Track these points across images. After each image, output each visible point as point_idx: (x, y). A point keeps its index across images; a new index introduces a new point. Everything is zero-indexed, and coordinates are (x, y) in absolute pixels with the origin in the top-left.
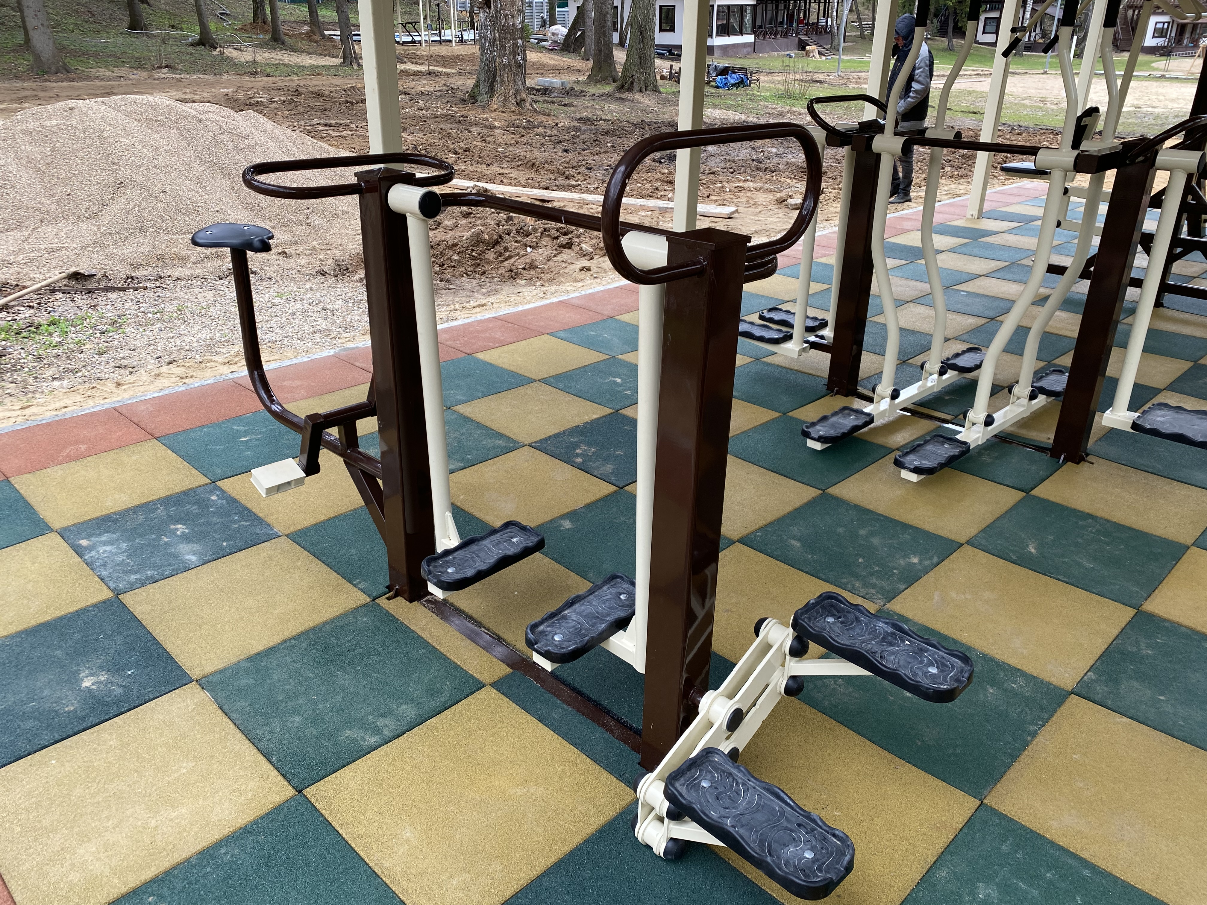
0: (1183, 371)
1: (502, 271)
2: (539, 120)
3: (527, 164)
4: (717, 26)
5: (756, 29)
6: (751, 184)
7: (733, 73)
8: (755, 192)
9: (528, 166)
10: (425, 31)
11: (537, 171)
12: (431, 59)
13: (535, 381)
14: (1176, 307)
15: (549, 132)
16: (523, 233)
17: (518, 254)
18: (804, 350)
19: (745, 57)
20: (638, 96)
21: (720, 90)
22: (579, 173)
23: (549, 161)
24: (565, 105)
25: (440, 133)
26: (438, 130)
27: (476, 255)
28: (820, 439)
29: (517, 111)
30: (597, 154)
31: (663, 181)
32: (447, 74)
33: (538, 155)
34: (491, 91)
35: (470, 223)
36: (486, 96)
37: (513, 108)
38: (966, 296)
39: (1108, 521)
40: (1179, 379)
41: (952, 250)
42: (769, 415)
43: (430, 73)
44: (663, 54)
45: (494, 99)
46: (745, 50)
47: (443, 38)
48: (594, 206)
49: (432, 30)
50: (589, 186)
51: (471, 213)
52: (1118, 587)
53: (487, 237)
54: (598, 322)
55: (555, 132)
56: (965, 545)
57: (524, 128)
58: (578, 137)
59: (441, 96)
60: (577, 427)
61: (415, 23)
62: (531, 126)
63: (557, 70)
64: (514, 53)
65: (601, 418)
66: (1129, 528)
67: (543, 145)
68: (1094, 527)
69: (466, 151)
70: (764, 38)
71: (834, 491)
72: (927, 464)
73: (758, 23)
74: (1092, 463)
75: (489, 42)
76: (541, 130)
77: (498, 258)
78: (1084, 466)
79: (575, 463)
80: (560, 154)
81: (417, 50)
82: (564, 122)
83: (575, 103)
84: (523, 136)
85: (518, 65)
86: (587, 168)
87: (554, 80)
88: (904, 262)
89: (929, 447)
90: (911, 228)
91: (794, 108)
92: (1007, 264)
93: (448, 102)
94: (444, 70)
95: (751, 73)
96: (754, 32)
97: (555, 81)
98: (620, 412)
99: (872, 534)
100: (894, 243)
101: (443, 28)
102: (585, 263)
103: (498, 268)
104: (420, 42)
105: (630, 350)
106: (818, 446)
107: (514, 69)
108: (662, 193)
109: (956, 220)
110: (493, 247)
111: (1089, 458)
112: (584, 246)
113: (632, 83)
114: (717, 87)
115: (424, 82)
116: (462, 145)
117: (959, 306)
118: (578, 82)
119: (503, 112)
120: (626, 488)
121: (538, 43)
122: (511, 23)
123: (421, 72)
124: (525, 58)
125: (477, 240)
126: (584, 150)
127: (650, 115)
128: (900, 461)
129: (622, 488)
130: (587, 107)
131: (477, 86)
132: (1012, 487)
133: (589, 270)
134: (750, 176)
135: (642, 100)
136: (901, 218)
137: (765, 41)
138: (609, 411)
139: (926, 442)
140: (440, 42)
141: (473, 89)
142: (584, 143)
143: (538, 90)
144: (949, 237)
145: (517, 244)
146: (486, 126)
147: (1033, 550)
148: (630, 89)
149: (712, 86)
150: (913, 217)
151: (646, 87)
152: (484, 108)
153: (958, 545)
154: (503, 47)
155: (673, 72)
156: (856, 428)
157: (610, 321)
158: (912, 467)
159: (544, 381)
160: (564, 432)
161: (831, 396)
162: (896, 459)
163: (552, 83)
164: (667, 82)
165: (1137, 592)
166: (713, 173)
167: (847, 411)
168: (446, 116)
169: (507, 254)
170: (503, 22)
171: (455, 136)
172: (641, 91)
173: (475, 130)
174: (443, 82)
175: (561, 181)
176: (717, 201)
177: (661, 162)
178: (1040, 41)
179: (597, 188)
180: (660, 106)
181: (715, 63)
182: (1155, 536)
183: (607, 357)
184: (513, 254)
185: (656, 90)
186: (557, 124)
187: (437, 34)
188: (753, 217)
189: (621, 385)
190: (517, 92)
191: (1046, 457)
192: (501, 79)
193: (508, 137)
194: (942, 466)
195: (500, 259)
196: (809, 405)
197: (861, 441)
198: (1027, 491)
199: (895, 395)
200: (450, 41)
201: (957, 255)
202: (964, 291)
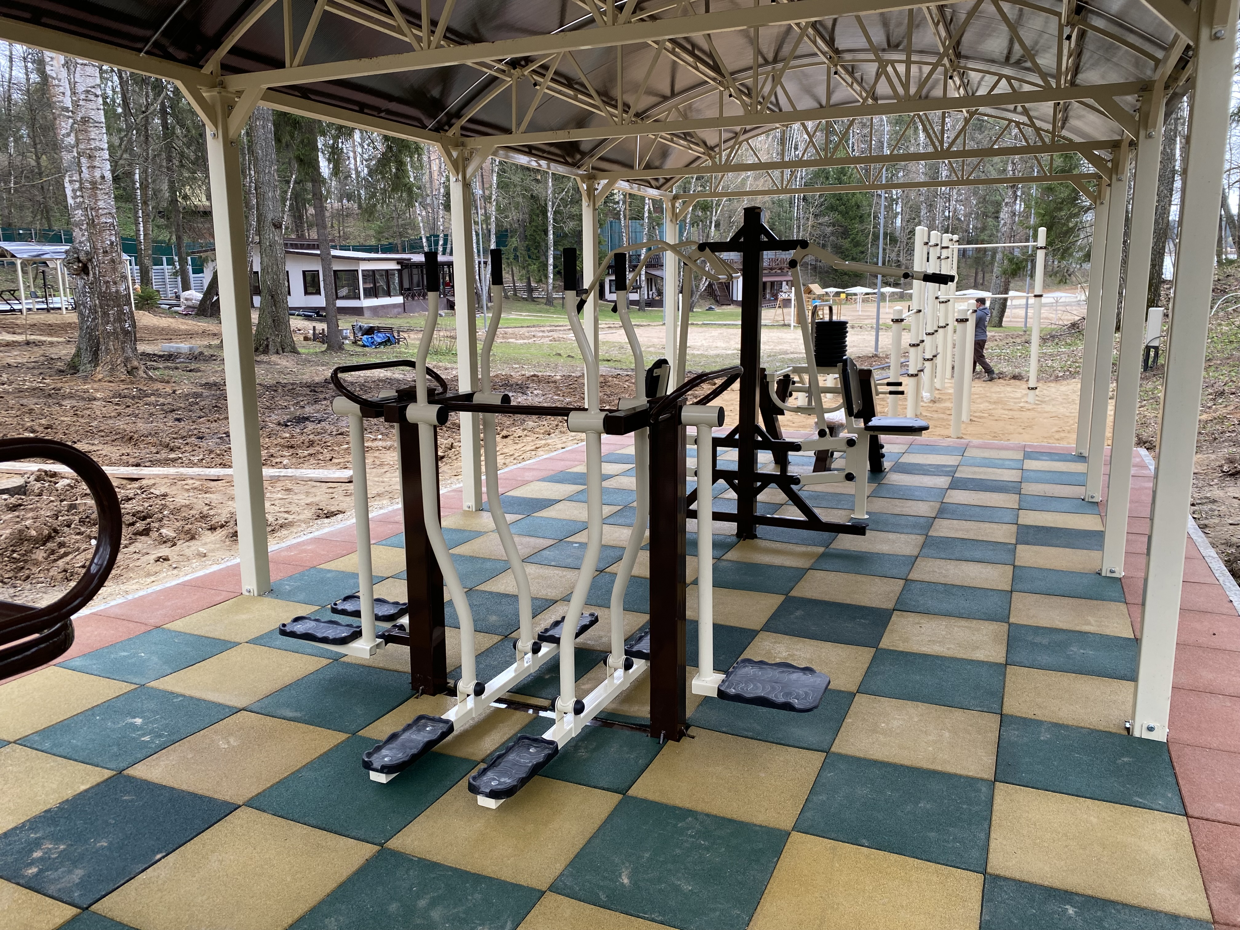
0: (775, 607)
1: (53, 572)
2: (155, 388)
3: (123, 438)
4: (364, 289)
5: (403, 291)
6: (380, 443)
7: (379, 332)
8: (384, 451)
9: (124, 440)
10: (26, 298)
11: (135, 445)
12: (33, 327)
13: (10, 743)
14: (768, 537)
15: (162, 400)
16: (89, 522)
17: (78, 549)
18: (378, 646)
19: (396, 317)
20: (274, 358)
21: (367, 349)
22: (187, 444)
23: (153, 433)
24: (190, 371)
25: (19, 409)
26: (17, 406)
27: (18, 557)
28: (384, 769)
29: (128, 380)
30: (215, 421)
31: (283, 446)
32: (51, 343)
33: (142, 426)
34: (95, 360)
35: (18, 517)
36: (89, 366)
37: (123, 377)
38: (578, 547)
39: (708, 815)
40: (774, 617)
41: (570, 499)
42: (336, 738)
43: (28, 343)
44: (311, 316)
45: (98, 369)
46: (396, 310)
47: (51, 306)
48: (191, 482)
49: (38, 297)
50: (192, 458)
51: (20, 505)
52: (718, 913)
53: (34, 533)
54: (137, 637)
55: (170, 400)
56: (548, 893)
57: (134, 397)
58: (197, 403)
59: (34, 368)
60: (48, 811)
61: (14, 291)
62: (143, 395)
63: (190, 335)
64: (120, 319)
65: (92, 788)
66: (731, 821)
67: (151, 414)
68: (694, 828)
69: (47, 428)
70: (413, 299)
71: (395, 843)
72: (507, 781)
73: (406, 285)
74: (693, 737)
75: (90, 310)
76: (153, 398)
77: (49, 556)
78: (685, 740)
79: (24, 877)
80: (170, 424)
81: (17, 319)
82: (185, 388)
83: (203, 368)
84: (129, 406)
85: (126, 333)
86: (199, 438)
87: (182, 345)
88: (521, 517)
89: (512, 757)
90: (531, 479)
91: (441, 364)
92: (619, 508)
93: (41, 373)
94: (49, 339)
95: (398, 332)
96: (402, 294)
97: (184, 346)
98: (125, 772)
99: (433, 903)
100: (513, 497)
101: (50, 295)
102: (164, 551)
103: (48, 570)
104: (20, 311)
105: (169, 671)
106: (382, 778)
107: (121, 337)
108: (278, 460)
109: (576, 466)
110: (44, 544)
111: (692, 731)
112: (164, 531)
113: (267, 346)
114: (364, 346)
115: (16, 353)
116: (43, 421)
117: (569, 560)
118: (210, 346)
119: (110, 382)
120: (93, 907)
121: (169, 308)
122: (114, 290)
123: (17, 342)
124: (134, 325)
125: (20, 538)
126: (200, 418)
127: (288, 376)
128: (474, 786)
129: (87, 908)
130: (217, 371)
131: (78, 356)
132: (608, 790)
133: (166, 559)
134: (382, 434)
135: (279, 361)
136: (524, 469)
137: (414, 302)
138: (107, 774)
139: (509, 750)
140: (48, 310)
141: (72, 359)
142: (201, 410)
143: (160, 356)
144: (567, 485)
145: (78, 537)
146: (83, 399)
147: (626, 881)
148: (266, 351)
149: (359, 345)
150: (534, 467)
151: (283, 349)
152: (85, 379)
153: (538, 895)
154: (105, 314)
155: (317, 332)
156: (430, 744)
157: (155, 632)
158: (488, 791)
159: (23, 742)
160: (24, 824)
161: (417, 698)
162: (470, 783)
163: (179, 348)
164: (310, 343)
165: (738, 916)
166: (341, 434)
167: (423, 721)
168: (34, 389)
169: (62, 551)
170: (104, 289)
171: (38, 411)
172: (277, 353)
173: (68, 403)
174: (41, 352)
175: (164, 454)
176: (339, 464)
177: (287, 426)
178: (657, 298)
179: (202, 459)
180: (300, 367)
181: (360, 324)
182: (755, 825)
183: (133, 687)
184: (70, 550)
185: (294, 351)
186: (174, 392)
187: (43, 302)
188: (376, 479)
189: (140, 728)
190: (127, 360)
191: (645, 738)
192: (106, 348)
193: (111, 410)
194: (523, 781)
195: (52, 557)
196: (387, 716)
197: (442, 757)
198: (623, 791)
199: (479, 690)
200: (60, 309)
201: (574, 504)
202: (576, 543)
